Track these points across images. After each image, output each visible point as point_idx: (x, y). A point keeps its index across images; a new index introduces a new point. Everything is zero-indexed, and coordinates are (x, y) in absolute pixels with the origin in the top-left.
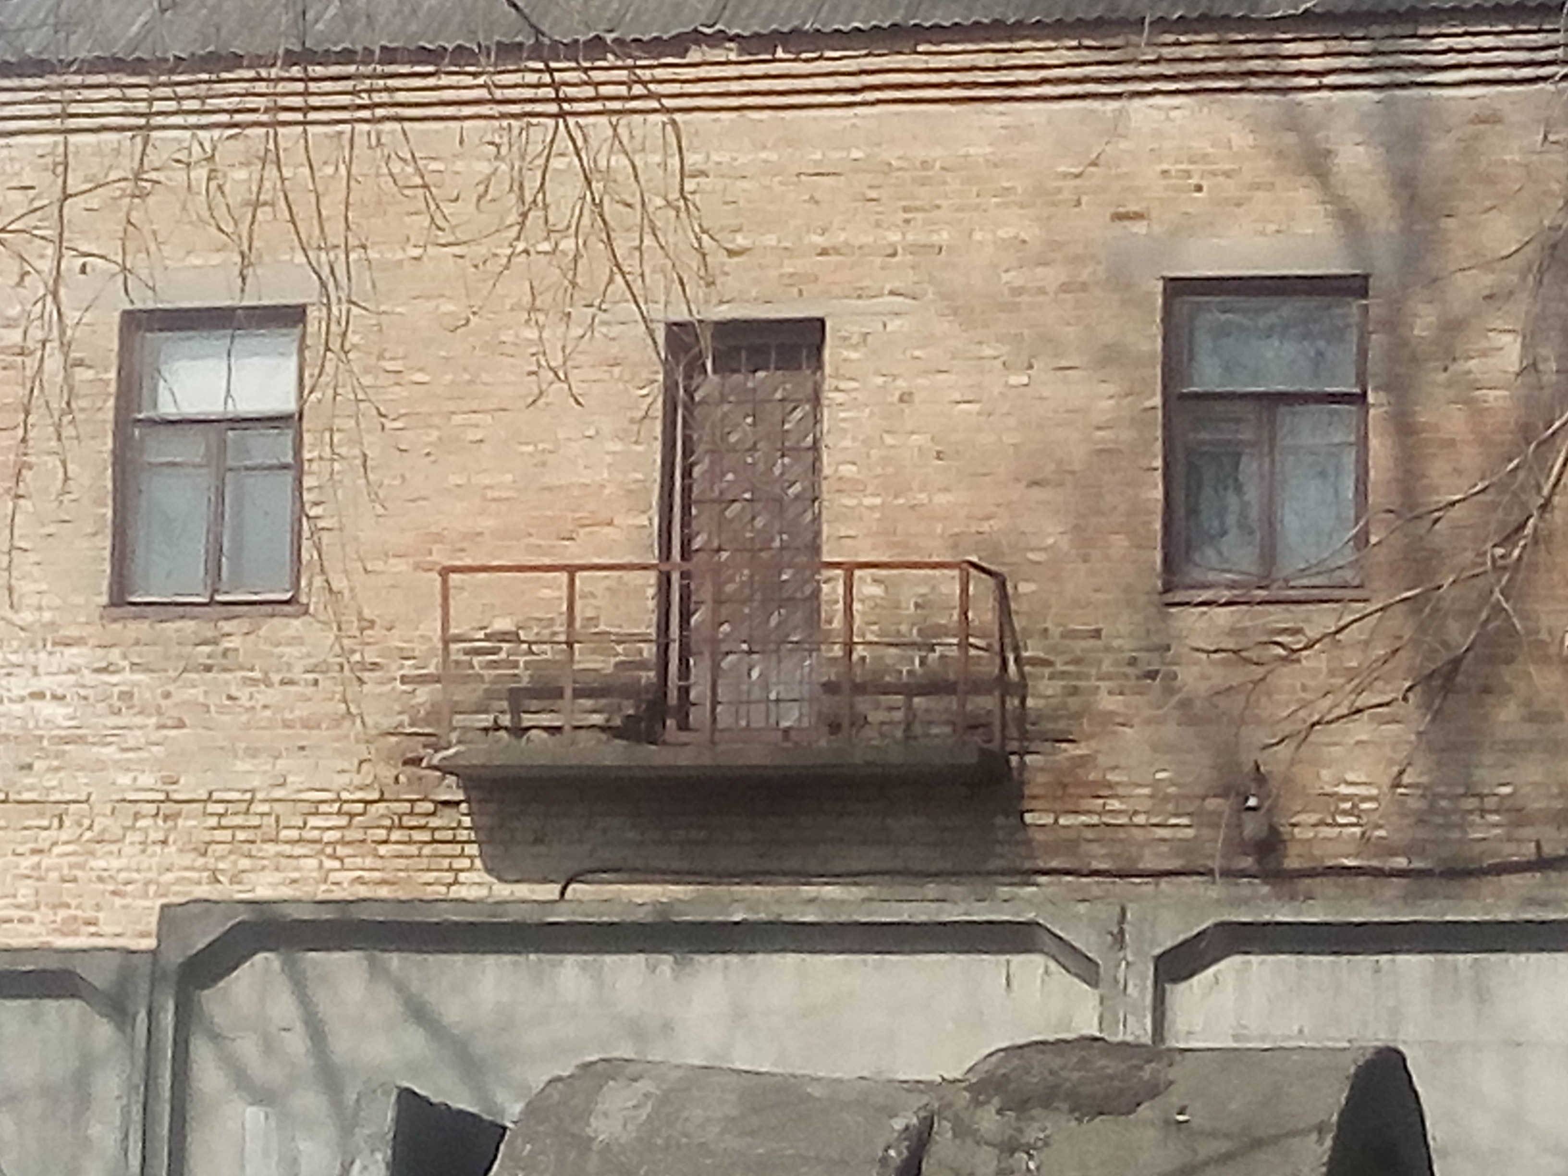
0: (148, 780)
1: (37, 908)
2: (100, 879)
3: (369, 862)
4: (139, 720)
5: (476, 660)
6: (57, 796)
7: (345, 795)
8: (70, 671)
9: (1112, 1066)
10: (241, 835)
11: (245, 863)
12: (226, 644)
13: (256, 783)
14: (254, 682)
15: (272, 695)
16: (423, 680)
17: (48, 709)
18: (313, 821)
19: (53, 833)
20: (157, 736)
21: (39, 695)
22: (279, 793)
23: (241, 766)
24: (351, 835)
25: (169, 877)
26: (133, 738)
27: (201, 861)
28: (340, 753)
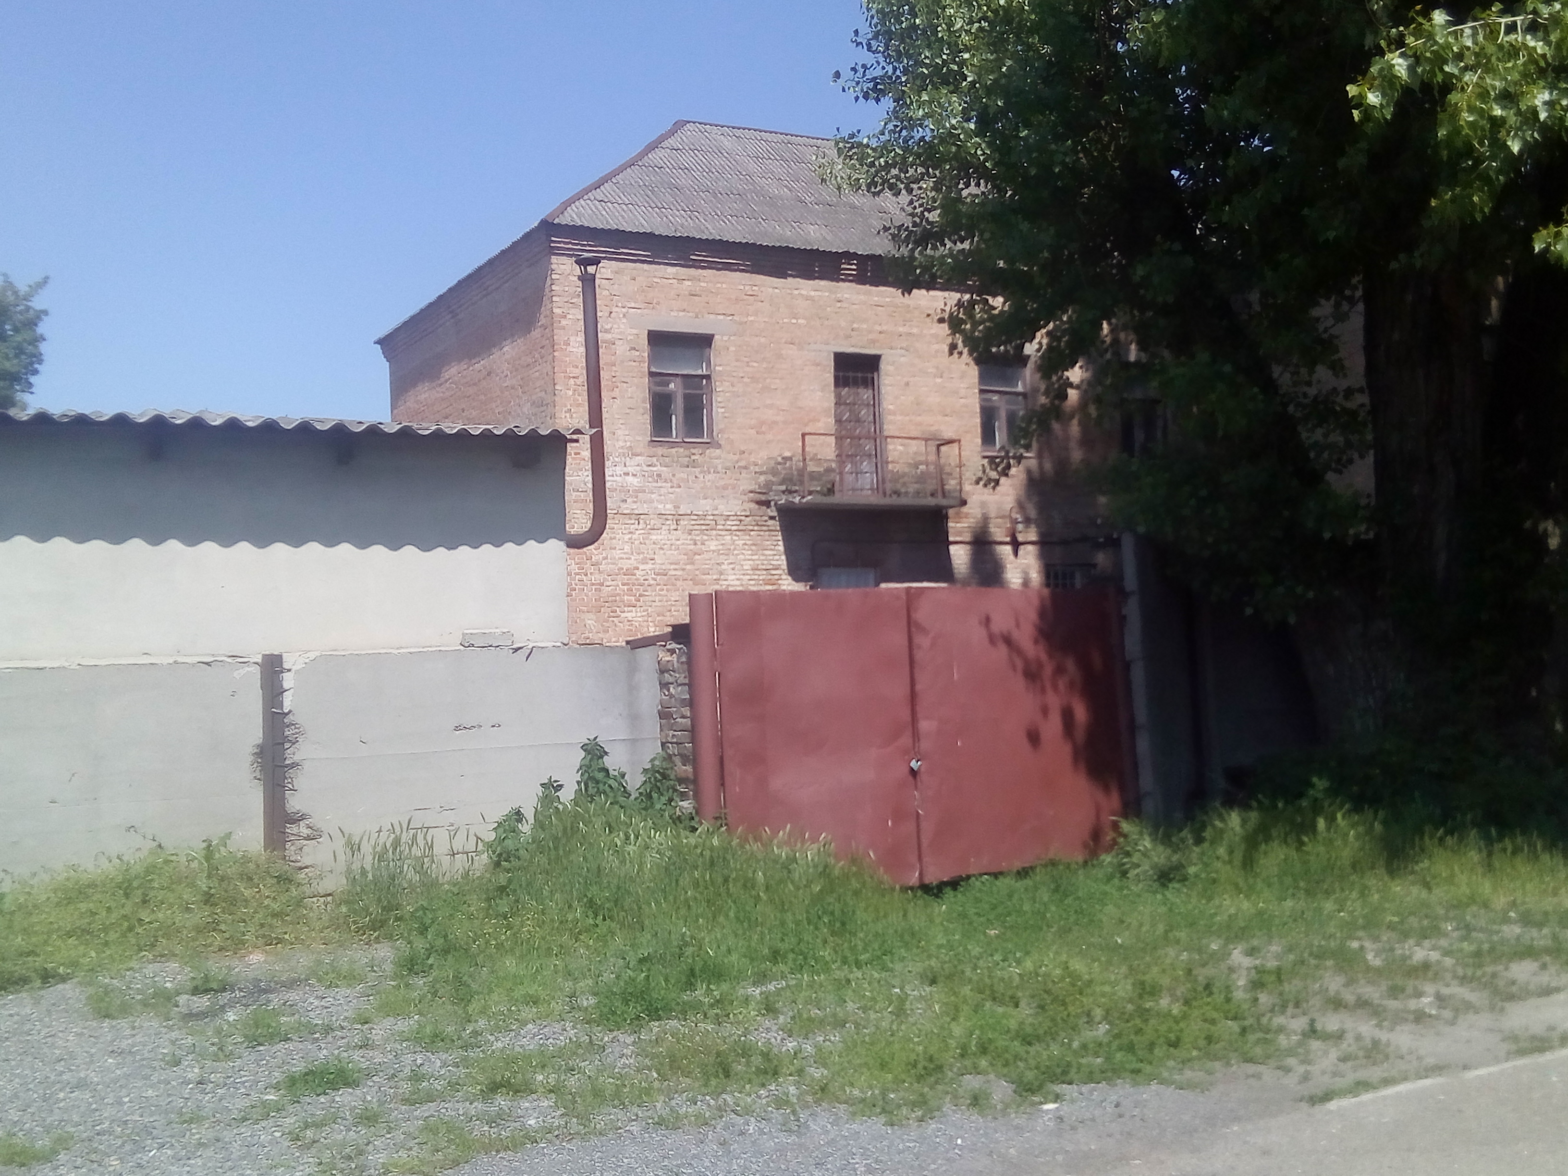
0: (668, 506)
1: (632, 554)
2: (654, 543)
3: (748, 537)
4: (664, 484)
5: (779, 467)
6: (636, 512)
7: (738, 513)
8: (638, 465)
10: (704, 527)
11: (705, 537)
12: (693, 457)
13: (708, 508)
14: (705, 472)
15: (710, 477)
16: (761, 473)
17: (630, 479)
18: (729, 523)
19: (636, 526)
20: (671, 490)
21: (627, 474)
22: (716, 512)
23: (703, 502)
24: (741, 528)
25: (678, 542)
26: (663, 491)
27: (690, 537)
28: (735, 498)
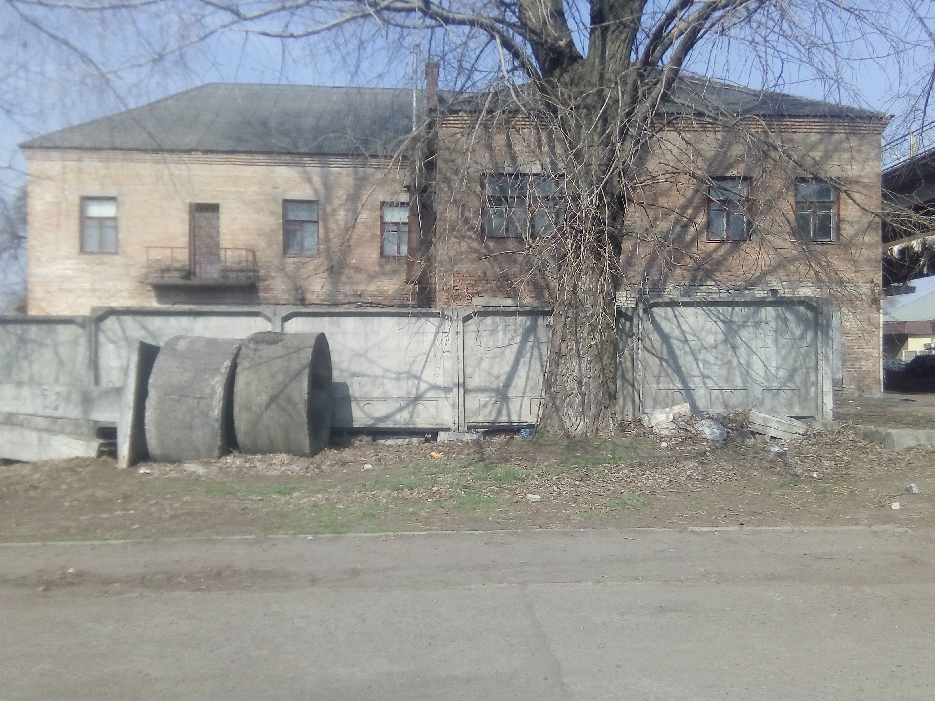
3: (134, 300)
4: (86, 274)
5: (154, 264)
7: (129, 288)
9: (273, 336)
11: (108, 300)
12: (103, 260)
14: (109, 267)
15: (112, 270)
16: (143, 267)
20: (90, 277)
24: (130, 295)
26: (85, 277)
